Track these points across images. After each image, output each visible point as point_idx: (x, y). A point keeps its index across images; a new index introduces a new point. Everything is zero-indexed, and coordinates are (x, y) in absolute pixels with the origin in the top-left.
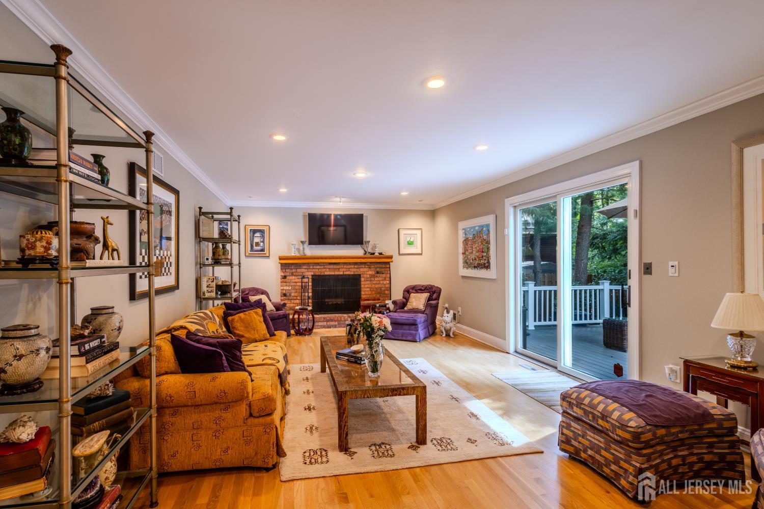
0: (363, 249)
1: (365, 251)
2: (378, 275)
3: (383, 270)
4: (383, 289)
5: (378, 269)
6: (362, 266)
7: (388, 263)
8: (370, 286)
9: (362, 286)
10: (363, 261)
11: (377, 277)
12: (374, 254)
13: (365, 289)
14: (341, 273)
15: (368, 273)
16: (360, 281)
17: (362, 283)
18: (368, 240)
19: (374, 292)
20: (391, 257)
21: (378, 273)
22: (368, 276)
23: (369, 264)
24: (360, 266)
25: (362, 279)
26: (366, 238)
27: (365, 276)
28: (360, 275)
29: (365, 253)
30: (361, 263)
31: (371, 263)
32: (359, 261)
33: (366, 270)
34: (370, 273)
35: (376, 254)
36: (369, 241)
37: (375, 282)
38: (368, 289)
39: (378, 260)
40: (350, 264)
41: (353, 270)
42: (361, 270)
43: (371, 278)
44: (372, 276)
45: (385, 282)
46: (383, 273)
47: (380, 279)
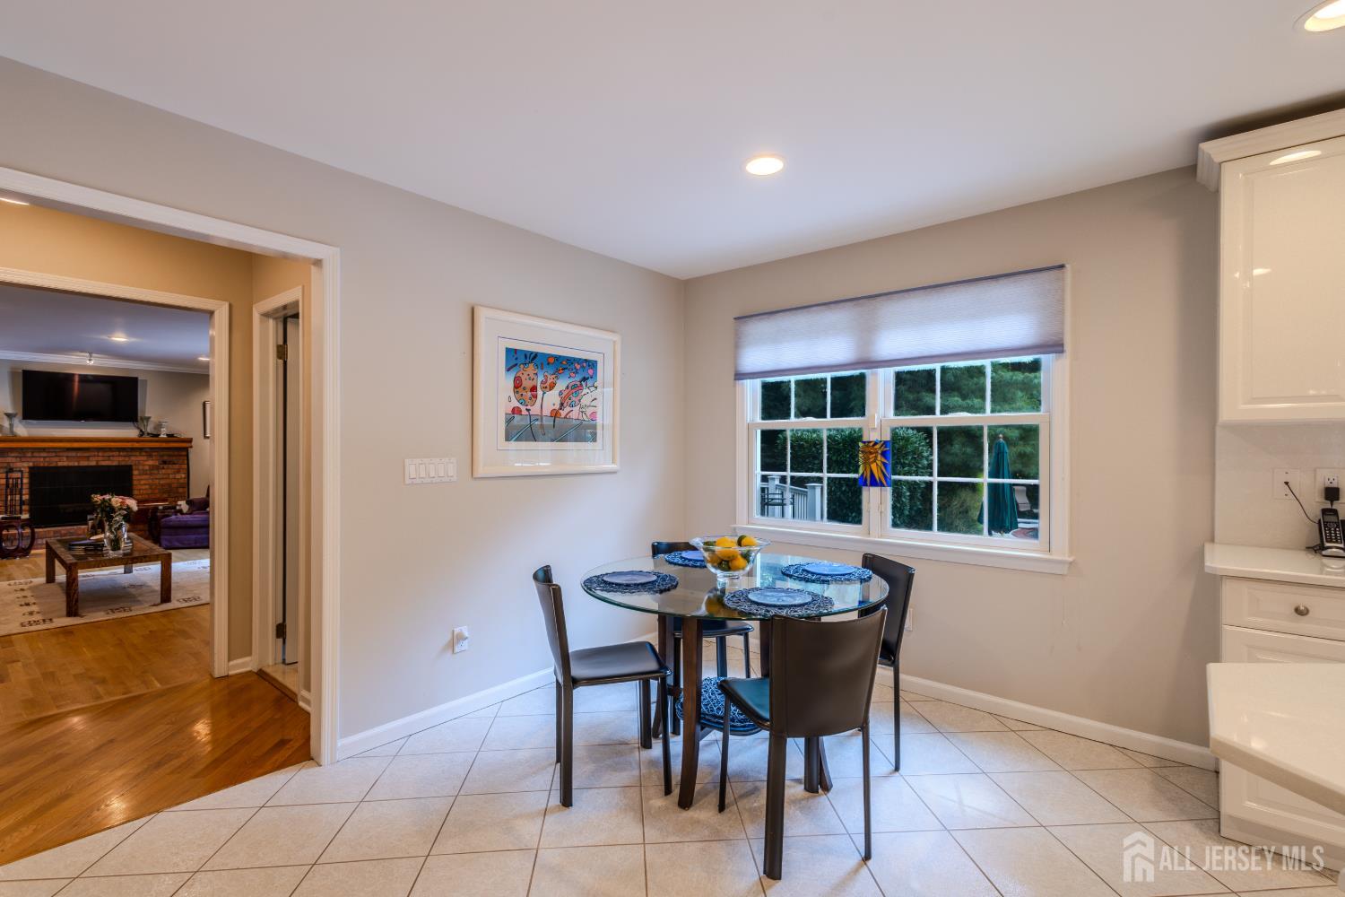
0: (138, 428)
1: (141, 431)
2: (166, 466)
3: (174, 458)
4: (173, 486)
5: (165, 458)
6: (134, 454)
7: (186, 449)
8: (150, 481)
9: (135, 482)
10: (136, 445)
11: (163, 468)
12: (158, 435)
13: (139, 487)
14: (93, 463)
15: (147, 463)
16: (131, 475)
17: (134, 478)
18: (147, 415)
19: (157, 491)
20: (190, 441)
21: (165, 463)
22: (147, 468)
23: (148, 450)
24: (130, 454)
25: (135, 472)
26: (144, 412)
27: (141, 467)
28: (131, 466)
29: (142, 433)
30: (133, 449)
31: (151, 448)
32: (129, 445)
33: (142, 458)
34: (151, 463)
35: (162, 436)
36: (149, 418)
37: (158, 476)
38: (147, 487)
39: (164, 445)
40: (111, 449)
41: (117, 459)
42: (133, 458)
43: (150, 470)
44: (153, 468)
45: (178, 476)
46: (174, 464)
47: (169, 471)
